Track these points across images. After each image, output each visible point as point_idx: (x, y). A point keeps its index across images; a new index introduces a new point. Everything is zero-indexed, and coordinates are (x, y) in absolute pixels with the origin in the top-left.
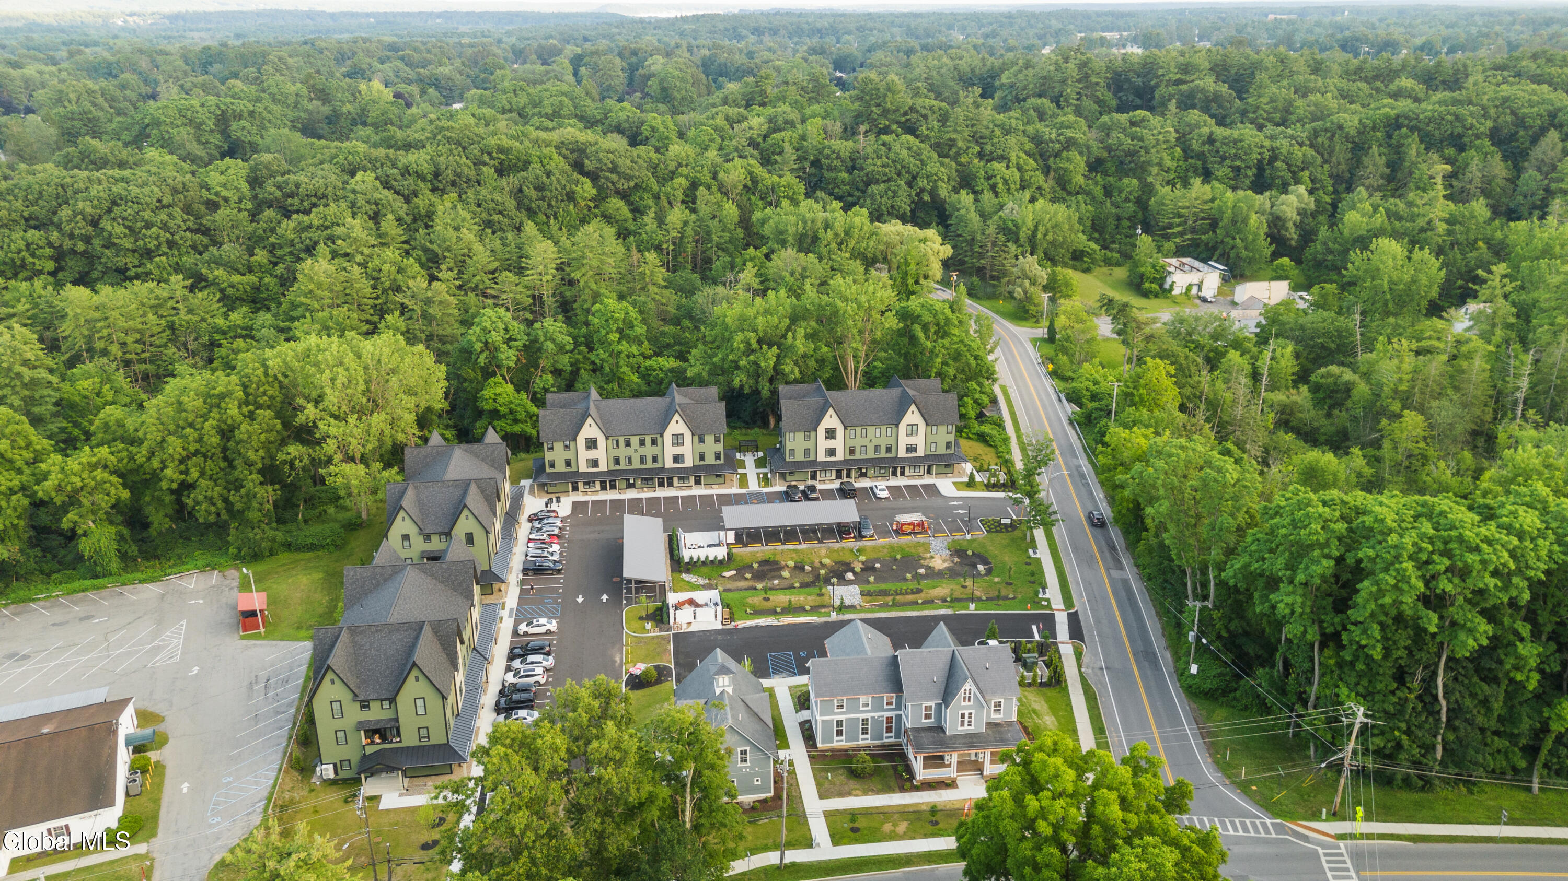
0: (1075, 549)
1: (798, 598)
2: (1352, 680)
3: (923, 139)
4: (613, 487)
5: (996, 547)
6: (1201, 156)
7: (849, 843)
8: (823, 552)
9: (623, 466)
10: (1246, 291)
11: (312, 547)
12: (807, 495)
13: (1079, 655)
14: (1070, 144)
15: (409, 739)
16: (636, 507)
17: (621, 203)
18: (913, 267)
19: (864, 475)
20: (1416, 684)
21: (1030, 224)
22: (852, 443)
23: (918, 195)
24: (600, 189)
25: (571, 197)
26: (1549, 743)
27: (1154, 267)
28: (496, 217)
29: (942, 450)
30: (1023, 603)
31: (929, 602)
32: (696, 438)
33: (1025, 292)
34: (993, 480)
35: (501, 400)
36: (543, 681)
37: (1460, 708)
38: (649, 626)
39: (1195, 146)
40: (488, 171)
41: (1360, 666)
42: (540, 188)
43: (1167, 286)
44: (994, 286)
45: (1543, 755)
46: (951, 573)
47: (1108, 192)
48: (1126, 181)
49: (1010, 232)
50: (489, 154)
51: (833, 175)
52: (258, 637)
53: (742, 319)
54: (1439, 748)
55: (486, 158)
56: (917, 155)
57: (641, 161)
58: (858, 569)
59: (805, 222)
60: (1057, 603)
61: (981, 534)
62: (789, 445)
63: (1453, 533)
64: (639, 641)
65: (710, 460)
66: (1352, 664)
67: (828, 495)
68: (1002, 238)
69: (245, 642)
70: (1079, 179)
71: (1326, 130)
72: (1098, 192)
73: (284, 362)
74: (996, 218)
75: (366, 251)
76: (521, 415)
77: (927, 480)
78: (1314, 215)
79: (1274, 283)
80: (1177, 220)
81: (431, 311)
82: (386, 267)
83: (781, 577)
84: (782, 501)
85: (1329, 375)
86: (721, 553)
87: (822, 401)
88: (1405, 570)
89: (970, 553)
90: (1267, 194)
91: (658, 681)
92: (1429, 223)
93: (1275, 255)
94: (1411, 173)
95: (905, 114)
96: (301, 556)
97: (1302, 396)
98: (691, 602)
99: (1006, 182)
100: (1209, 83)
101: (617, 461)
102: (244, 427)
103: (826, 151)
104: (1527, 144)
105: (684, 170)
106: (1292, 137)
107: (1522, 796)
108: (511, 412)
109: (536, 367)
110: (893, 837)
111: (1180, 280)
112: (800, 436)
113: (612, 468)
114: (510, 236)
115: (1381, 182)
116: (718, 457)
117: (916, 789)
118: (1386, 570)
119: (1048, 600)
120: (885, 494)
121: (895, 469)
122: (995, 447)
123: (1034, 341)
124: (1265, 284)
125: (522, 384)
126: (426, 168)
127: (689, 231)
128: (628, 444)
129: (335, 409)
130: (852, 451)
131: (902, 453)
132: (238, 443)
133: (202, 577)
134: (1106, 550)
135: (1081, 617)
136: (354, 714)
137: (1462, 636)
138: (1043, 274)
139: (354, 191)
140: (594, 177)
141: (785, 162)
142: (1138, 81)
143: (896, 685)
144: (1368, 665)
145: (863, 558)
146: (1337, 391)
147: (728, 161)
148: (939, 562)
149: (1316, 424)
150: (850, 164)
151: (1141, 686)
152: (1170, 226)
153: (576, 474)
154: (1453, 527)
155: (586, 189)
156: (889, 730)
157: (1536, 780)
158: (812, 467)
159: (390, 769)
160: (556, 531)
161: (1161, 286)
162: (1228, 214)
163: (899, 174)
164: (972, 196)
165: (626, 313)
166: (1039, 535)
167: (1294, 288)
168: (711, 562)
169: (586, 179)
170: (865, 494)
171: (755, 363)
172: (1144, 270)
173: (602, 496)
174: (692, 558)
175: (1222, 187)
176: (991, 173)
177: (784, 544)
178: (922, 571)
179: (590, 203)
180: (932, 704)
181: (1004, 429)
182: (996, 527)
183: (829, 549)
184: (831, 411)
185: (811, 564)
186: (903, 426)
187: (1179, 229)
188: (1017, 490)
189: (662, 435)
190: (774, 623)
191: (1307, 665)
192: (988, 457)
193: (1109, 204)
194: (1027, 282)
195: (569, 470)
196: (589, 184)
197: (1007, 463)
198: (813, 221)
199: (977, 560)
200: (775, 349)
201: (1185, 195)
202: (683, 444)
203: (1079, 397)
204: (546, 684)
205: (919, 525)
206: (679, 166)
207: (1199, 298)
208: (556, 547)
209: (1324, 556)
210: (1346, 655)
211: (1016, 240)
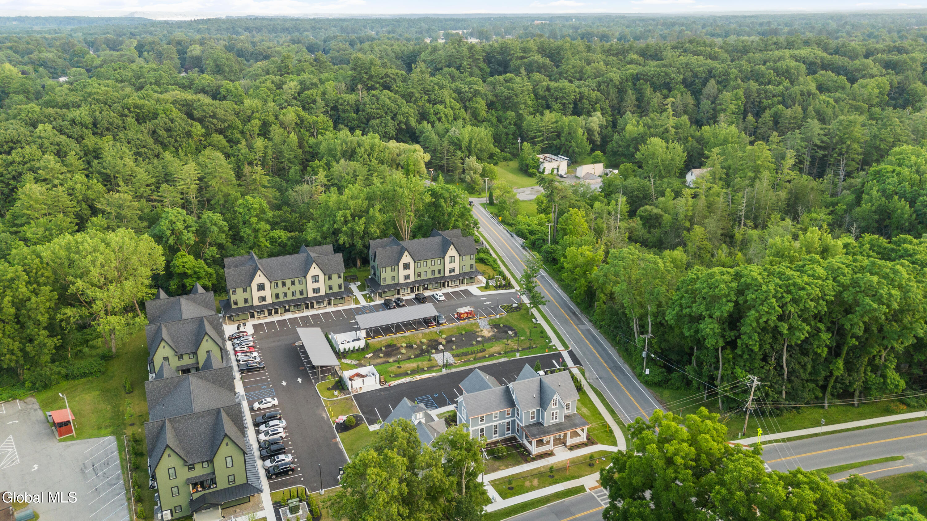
0: (556, 316)
1: (412, 365)
2: (742, 364)
3: (396, 92)
4: (276, 312)
5: (514, 319)
6: (544, 98)
7: (511, 496)
8: (420, 335)
9: (282, 299)
10: (583, 170)
11: (84, 375)
12: (399, 304)
13: (583, 373)
14: (476, 93)
15: (222, 484)
16: (306, 322)
17: (221, 137)
18: (411, 167)
19: (426, 289)
20: (773, 361)
21: (467, 139)
22: (418, 270)
23: (398, 125)
24: (207, 128)
25: (189, 135)
26: (832, 382)
27: (533, 160)
28: (142, 150)
29: (468, 269)
30: (543, 349)
31: (491, 356)
32: (327, 277)
33: (472, 178)
34: (499, 283)
35: (187, 266)
36: (284, 436)
37: (794, 371)
38: (336, 393)
39: (541, 92)
40: (131, 120)
41: (746, 356)
42: (168, 130)
43: (541, 170)
44: (451, 176)
45: (829, 389)
46: (495, 338)
47: (499, 120)
48: (508, 113)
49: (456, 144)
50: (129, 109)
51: (346, 115)
52: (72, 438)
53: (339, 203)
54: (784, 392)
55: (126, 112)
56: (395, 101)
57: (230, 111)
58: (444, 342)
59: (346, 144)
60: (560, 347)
61: (504, 314)
62: (383, 276)
63: (790, 281)
64: (333, 403)
65: (336, 289)
66: (741, 356)
67: (409, 302)
68: (452, 148)
69: (64, 443)
70: (483, 113)
71: (605, 82)
72: (494, 120)
73: (53, 253)
74: (447, 136)
75: (61, 177)
76: (203, 274)
77: (463, 288)
78: (606, 127)
79: (596, 165)
80: (540, 134)
81: (123, 213)
82: (78, 186)
83: (401, 353)
84: (384, 310)
85: (646, 211)
86: (361, 344)
87: (399, 247)
88: (772, 303)
89: (501, 325)
90: (582, 117)
91: (357, 425)
92: (666, 129)
93: (593, 150)
94: (649, 103)
95: (382, 78)
96: (77, 382)
97: (636, 223)
98: (358, 375)
99: (446, 116)
100: (538, 58)
101: (277, 296)
102: (34, 299)
103: (340, 101)
104: (700, 87)
105: (257, 115)
106: (589, 86)
107: (821, 411)
108: (195, 273)
109: (204, 243)
110: (532, 488)
111: (548, 166)
112: (389, 269)
113: (275, 301)
114: (155, 161)
115: (635, 108)
116: (340, 287)
117: (533, 460)
118: (762, 304)
119: (554, 346)
120: (443, 298)
121: (444, 283)
122: (491, 265)
123: (483, 205)
124: (591, 166)
125: (198, 255)
126: (88, 120)
127: (270, 153)
128: (284, 285)
129: (95, 281)
130: (419, 275)
131: (447, 274)
132: (28, 311)
133: (8, 405)
134: (571, 314)
135: (575, 353)
136: (184, 474)
137: (797, 333)
138: (479, 167)
139: (40, 137)
140: (201, 121)
141: (317, 108)
142: (499, 57)
143: (511, 403)
144: (750, 355)
145: (444, 336)
146: (651, 219)
147: (282, 108)
148: (487, 332)
149: (645, 238)
150: (355, 108)
151: (621, 385)
152: (535, 137)
153: (252, 307)
154: (789, 279)
155: (198, 129)
156: (508, 429)
157: (826, 402)
158: (396, 287)
159: (215, 506)
160: (252, 344)
161: (538, 170)
162: (566, 129)
163: (386, 113)
164: (430, 125)
165: (261, 204)
166: (534, 311)
167: (606, 167)
168: (357, 350)
169: (197, 123)
170: (432, 299)
171: (351, 228)
172: (528, 162)
173: (270, 319)
174: (345, 349)
175: (559, 114)
176: (437, 111)
177: (396, 334)
178: (480, 339)
179: (201, 138)
180: (535, 410)
181: (491, 255)
182: (510, 309)
183: (423, 333)
184: (406, 253)
185: (416, 343)
186: (447, 258)
187: (541, 138)
188: (513, 288)
189: (305, 277)
190: (412, 380)
191: (714, 360)
192: (490, 271)
193: (501, 126)
194: (472, 172)
195: (247, 305)
196: (199, 126)
197: (501, 273)
198: (351, 142)
199: (507, 329)
200: (363, 219)
201: (541, 119)
202: (318, 281)
203: (523, 234)
204: (286, 437)
205: (470, 313)
206: (253, 112)
207: (558, 175)
208: (255, 354)
209: (728, 301)
210: (739, 351)
211: (460, 149)
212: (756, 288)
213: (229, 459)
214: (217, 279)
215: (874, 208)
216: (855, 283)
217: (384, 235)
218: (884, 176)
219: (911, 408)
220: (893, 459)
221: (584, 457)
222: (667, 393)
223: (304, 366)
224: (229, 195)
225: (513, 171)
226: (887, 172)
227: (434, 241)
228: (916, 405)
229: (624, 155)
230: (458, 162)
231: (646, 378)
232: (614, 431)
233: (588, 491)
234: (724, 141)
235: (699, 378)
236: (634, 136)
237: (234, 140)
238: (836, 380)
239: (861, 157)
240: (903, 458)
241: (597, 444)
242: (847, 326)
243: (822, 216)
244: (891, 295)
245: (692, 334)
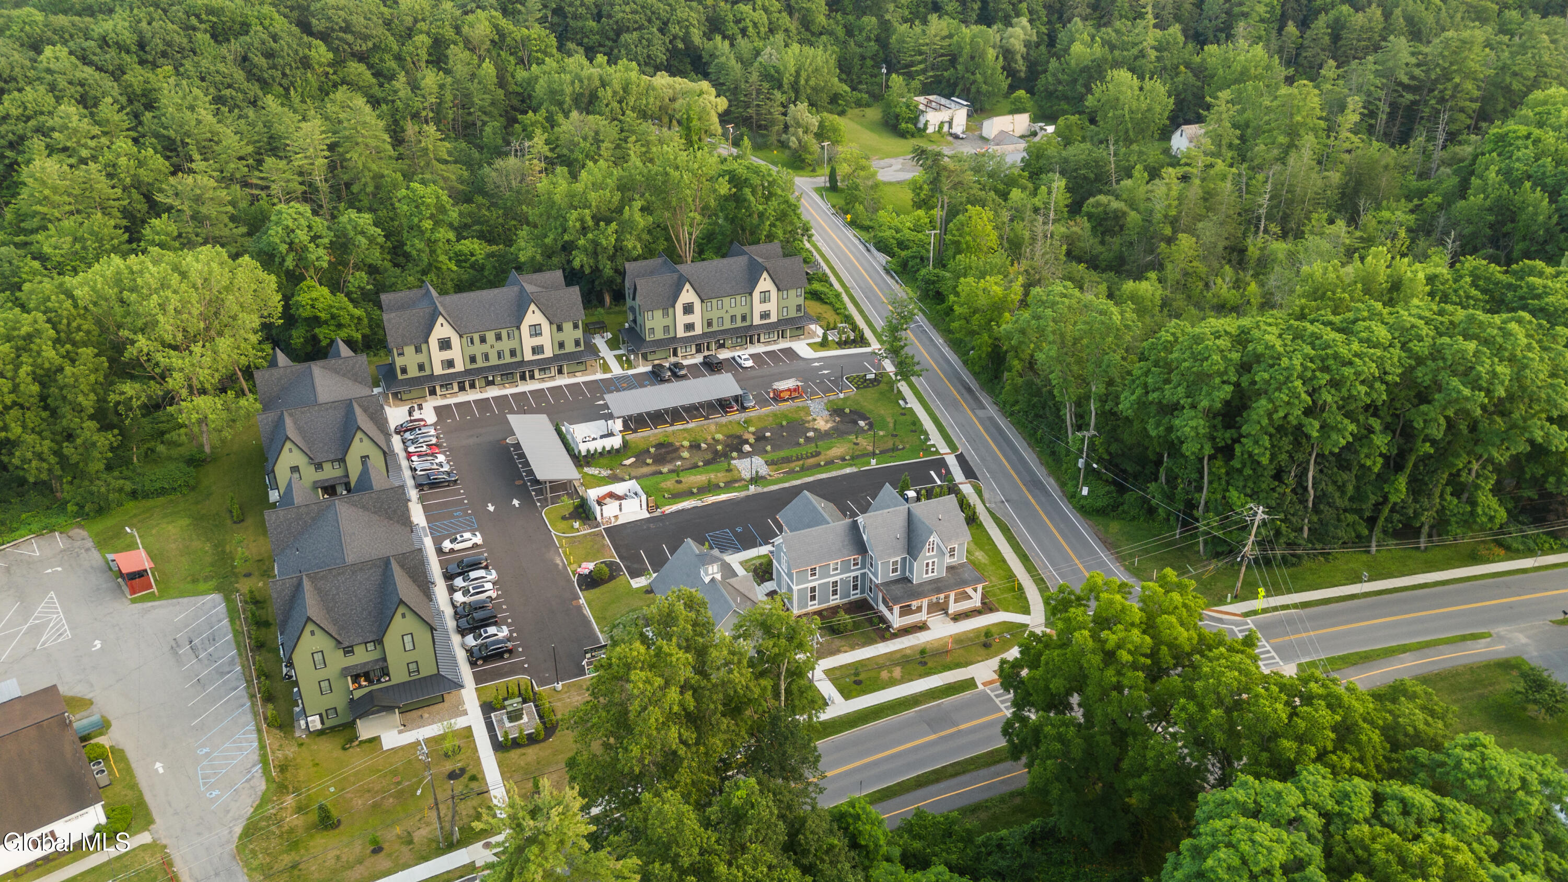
0: (938, 394)
1: (700, 478)
2: (1241, 484)
4: (472, 386)
5: (868, 401)
7: (858, 695)
8: (713, 428)
9: (480, 363)
10: (996, 125)
11: (162, 492)
12: (676, 373)
13: (979, 492)
15: (398, 675)
16: (523, 404)
17: (362, 68)
18: (695, 123)
19: (722, 346)
20: (1291, 480)
21: (793, 70)
22: (709, 315)
23: (670, 42)
24: (335, 51)
25: (305, 63)
26: (1386, 511)
27: (908, 107)
28: (227, 92)
29: (793, 314)
30: (914, 452)
31: (830, 463)
32: (555, 327)
33: (800, 142)
34: (844, 337)
35: (319, 305)
36: (494, 595)
37: (1324, 494)
38: (577, 525)
40: (202, 37)
41: (1248, 471)
42: (269, 55)
43: (921, 125)
44: (763, 136)
45: (1381, 522)
46: (836, 433)
47: (849, 32)
48: (865, 19)
49: (773, 78)
50: (198, 16)
51: (580, 24)
52: (152, 597)
53: (571, 195)
54: (1306, 529)
55: (194, 21)
57: (375, 18)
58: (752, 440)
59: (581, 81)
60: (944, 449)
61: (852, 391)
62: (649, 325)
63: (1329, 351)
64: (572, 541)
65: (570, 348)
66: (1240, 471)
67: (695, 371)
68: (766, 85)
69: (139, 606)
70: (821, 19)
72: (840, 32)
73: (93, 289)
74: (756, 64)
75: (92, 143)
76: (346, 320)
77: (783, 344)
78: (1038, 45)
79: (1016, 116)
80: (920, 58)
81: (204, 210)
82: (123, 161)
83: (681, 458)
84: (652, 383)
85: (1098, 204)
86: (616, 442)
87: (675, 276)
88: (1296, 388)
89: (847, 411)
90: (995, 27)
91: (612, 578)
92: (1141, 51)
93: (1012, 88)
96: (150, 503)
97: (1081, 227)
98: (612, 495)
99: (755, 25)
101: (473, 359)
102: (68, 370)
105: (421, 25)
107: (1364, 557)
108: (333, 317)
109: (345, 264)
110: (892, 683)
111: (933, 119)
112: (658, 314)
113: (469, 367)
114: (251, 113)
115: (1089, 11)
116: (577, 343)
117: (895, 636)
118: (1279, 389)
119: (934, 446)
120: (749, 363)
121: (751, 337)
122: (831, 304)
123: (819, 190)
124: (1009, 118)
125: (335, 286)
126: (129, 38)
127: (449, 97)
128: (483, 340)
129: (168, 338)
130: (710, 324)
131: (757, 321)
132: (61, 389)
133: (42, 541)
134: (963, 391)
135: (968, 458)
136: (338, 661)
137: (1334, 436)
138: (813, 120)
139: (49, 71)
140: (324, 37)
141: (529, 12)
143: (861, 547)
144: (1254, 470)
145: (752, 429)
146: (1106, 219)
147: (466, 13)
148: (823, 423)
149: (1094, 252)
150: (595, 11)
151: (1041, 512)
152: (912, 64)
153: (432, 377)
154: (1329, 346)
155: (321, 53)
156: (855, 588)
157: (1374, 544)
158: (671, 344)
159: (389, 709)
160: (434, 441)
161: (915, 125)
162: (967, 50)
163: (649, 21)
164: (727, 43)
165: (438, 197)
166: (903, 387)
167: (1034, 120)
168: (609, 452)
169: (319, 42)
170: (732, 365)
171: (593, 241)
172: (898, 110)
173: (462, 398)
174: (588, 451)
175: (955, 22)
176: (739, 16)
177: (672, 425)
178: (811, 434)
179: (327, 69)
180: (899, 559)
181: (831, 285)
182: (863, 383)
183: (717, 424)
184: (687, 286)
185: (705, 441)
186: (756, 295)
187: (922, 66)
188: (868, 344)
189: (518, 328)
190: (699, 504)
191: (1194, 476)
192: (830, 316)
193: (852, 44)
194: (800, 131)
195: (422, 374)
196: (323, 48)
197: (848, 319)
198: (589, 78)
199: (856, 417)
200: (614, 225)
201: (924, 31)
202: (541, 334)
203: (886, 246)
204: (498, 597)
205: (795, 390)
206: (416, 21)
207: (951, 135)
208: (441, 458)
209: (1224, 382)
210: (1236, 464)
211: (780, 87)
212: (1271, 362)
213: (408, 639)
214: (370, 327)
215: (1488, 203)
216: (1437, 353)
217: (649, 252)
218: (1511, 145)
219: (1512, 552)
220: (1474, 637)
221: (977, 631)
222: (1115, 527)
223: (521, 478)
224: (383, 176)
225: (873, 127)
226: (1518, 138)
227: (735, 264)
228: (1521, 547)
229: (1066, 98)
230: (777, 111)
231: (1082, 502)
232: (1026, 590)
233: (981, 687)
234: (1242, 73)
235: (1169, 505)
236: (1086, 63)
237: (385, 72)
238: (1392, 510)
239: (1476, 106)
240: (1490, 635)
241: (997, 610)
242: (1419, 424)
243: (1400, 215)
244: (1494, 374)
245: (1162, 433)
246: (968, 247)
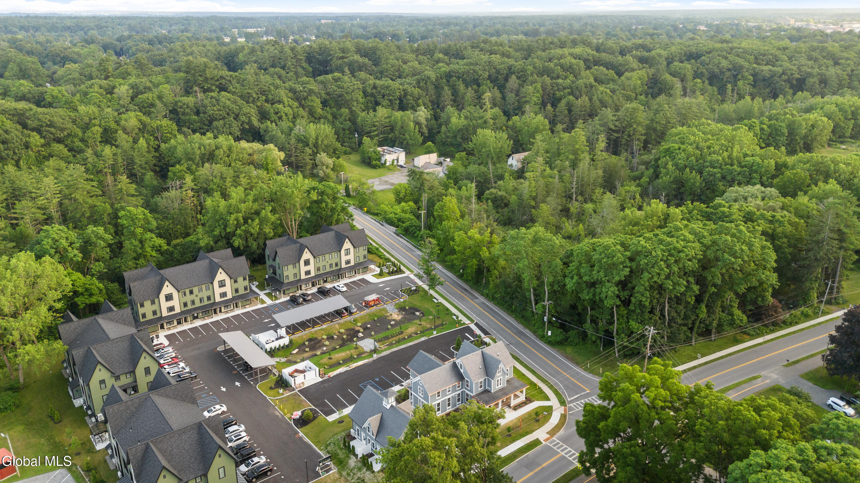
0: (451, 294)
1: (340, 355)
2: (635, 317)
3: (234, 93)
4: (186, 321)
5: (416, 301)
6: (372, 95)
8: (337, 326)
9: (190, 307)
10: (421, 160)
12: (306, 299)
14: (311, 92)
16: (220, 327)
17: (61, 147)
18: (270, 166)
19: (325, 281)
20: (658, 313)
21: (314, 137)
22: (318, 265)
23: (241, 125)
24: (45, 138)
25: (27, 146)
26: (697, 323)
27: (375, 153)
29: (362, 260)
30: (453, 325)
31: (410, 337)
32: (233, 280)
33: (324, 173)
34: (391, 270)
35: (76, 284)
36: (247, 440)
37: (672, 318)
38: (281, 391)
39: (369, 90)
41: (638, 311)
43: (383, 162)
45: (695, 329)
46: (406, 320)
47: (335, 117)
48: (342, 110)
49: (304, 141)
51: (187, 118)
52: (18, 478)
53: (229, 207)
54: (666, 337)
56: (235, 102)
57: (66, 119)
58: (361, 330)
59: (205, 147)
60: (467, 322)
61: (406, 297)
62: (285, 274)
63: (672, 247)
64: (281, 401)
65: (242, 292)
66: (634, 311)
67: (315, 297)
68: (300, 145)
70: (319, 111)
71: (423, 80)
72: (330, 117)
74: (292, 134)
76: (94, 291)
77: (359, 277)
78: (431, 119)
79: (431, 155)
83: (325, 345)
84: (292, 306)
85: (491, 194)
86: (285, 341)
87: (298, 245)
88: (661, 265)
89: (407, 308)
90: (409, 112)
91: (315, 418)
92: (485, 120)
93: (424, 142)
94: (463, 98)
95: (218, 80)
97: (487, 205)
98: (296, 371)
99: (286, 115)
100: (357, 57)
101: (185, 305)
103: (179, 104)
104: (503, 82)
105: (96, 122)
106: (410, 84)
107: (690, 347)
108: (87, 290)
109: (89, 259)
111: (389, 158)
112: (291, 267)
113: (183, 309)
115: (452, 103)
116: (246, 289)
118: (653, 267)
119: (461, 320)
120: (345, 289)
121: (341, 275)
122: (375, 253)
124: (426, 156)
125: (86, 272)
127: (120, 160)
128: (191, 292)
130: (318, 269)
131: (344, 266)
134: (463, 291)
135: (481, 324)
137: (677, 288)
138: (330, 161)
141: (158, 112)
142: (320, 57)
143: (460, 377)
144: (641, 309)
145: (359, 324)
146: (497, 201)
147: (120, 114)
148: (396, 316)
150: (195, 111)
151: (530, 347)
152: (372, 132)
153: (161, 318)
154: (670, 244)
155: (36, 139)
156: (459, 400)
157: (693, 340)
158: (298, 283)
160: (173, 355)
161: (380, 162)
162: (400, 123)
163: (228, 114)
164: (274, 124)
165: (144, 215)
166: (432, 292)
167: (440, 156)
168: (283, 347)
169: (35, 133)
170: (335, 291)
171: (245, 231)
172: (370, 155)
173: (180, 328)
174: (271, 348)
175: (390, 110)
176: (276, 110)
177: (313, 328)
178: (393, 323)
179: (40, 148)
180: (483, 380)
181: (371, 244)
182: (410, 292)
183: (339, 324)
184: (306, 250)
185: (335, 334)
186: (343, 252)
187: (376, 132)
188: (404, 273)
189: (212, 283)
190: (348, 369)
191: (609, 317)
192: (377, 259)
193: (338, 123)
194: (324, 167)
195: (156, 317)
196: (38, 137)
197: (388, 260)
198: (209, 145)
199: (413, 311)
200: (257, 221)
201: (375, 115)
202: (225, 285)
203: (392, 222)
204: (250, 440)
205: (377, 300)
206: (90, 120)
207: (398, 166)
208: (182, 364)
209: (624, 267)
210: (632, 307)
211: (308, 145)
212: (646, 254)
213: (221, 470)
214: (107, 294)
215: (672, 179)
217: (277, 235)
218: (673, 153)
219: (753, 337)
220: (755, 378)
221: (529, 414)
222: (569, 350)
223: (235, 369)
224: (95, 206)
225: (355, 164)
226: (675, 149)
227: (327, 237)
228: (754, 333)
229: (452, 145)
230: (307, 158)
231: (549, 339)
232: (542, 388)
233: (544, 443)
234: (536, 129)
235: (597, 333)
236: (460, 127)
237: (75, 148)
238: (700, 322)
239: (644, 137)
240: (761, 376)
241: (534, 401)
242: (710, 278)
243: (633, 188)
244: (742, 250)
245: (591, 297)
246: (447, 217)
